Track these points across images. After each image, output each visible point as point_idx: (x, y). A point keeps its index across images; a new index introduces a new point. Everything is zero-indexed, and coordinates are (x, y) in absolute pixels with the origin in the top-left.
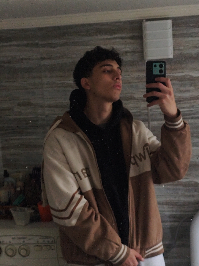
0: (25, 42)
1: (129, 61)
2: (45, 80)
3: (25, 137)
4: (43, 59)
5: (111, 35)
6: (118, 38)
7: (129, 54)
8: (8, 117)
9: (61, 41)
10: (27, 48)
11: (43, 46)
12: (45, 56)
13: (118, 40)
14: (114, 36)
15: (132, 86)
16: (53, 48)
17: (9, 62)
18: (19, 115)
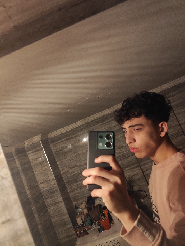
0: (66, 138)
1: (115, 130)
2: (80, 152)
3: (78, 183)
4: (76, 143)
5: (103, 122)
6: (107, 122)
7: (114, 128)
8: (68, 176)
9: (82, 133)
10: (67, 141)
11: (75, 137)
12: (76, 141)
13: (107, 123)
14: (104, 122)
15: (121, 141)
16: (80, 136)
17: (61, 150)
18: (73, 173)
